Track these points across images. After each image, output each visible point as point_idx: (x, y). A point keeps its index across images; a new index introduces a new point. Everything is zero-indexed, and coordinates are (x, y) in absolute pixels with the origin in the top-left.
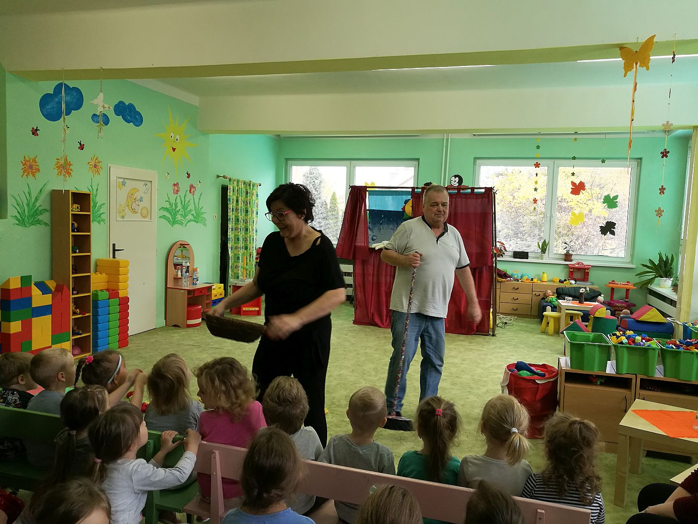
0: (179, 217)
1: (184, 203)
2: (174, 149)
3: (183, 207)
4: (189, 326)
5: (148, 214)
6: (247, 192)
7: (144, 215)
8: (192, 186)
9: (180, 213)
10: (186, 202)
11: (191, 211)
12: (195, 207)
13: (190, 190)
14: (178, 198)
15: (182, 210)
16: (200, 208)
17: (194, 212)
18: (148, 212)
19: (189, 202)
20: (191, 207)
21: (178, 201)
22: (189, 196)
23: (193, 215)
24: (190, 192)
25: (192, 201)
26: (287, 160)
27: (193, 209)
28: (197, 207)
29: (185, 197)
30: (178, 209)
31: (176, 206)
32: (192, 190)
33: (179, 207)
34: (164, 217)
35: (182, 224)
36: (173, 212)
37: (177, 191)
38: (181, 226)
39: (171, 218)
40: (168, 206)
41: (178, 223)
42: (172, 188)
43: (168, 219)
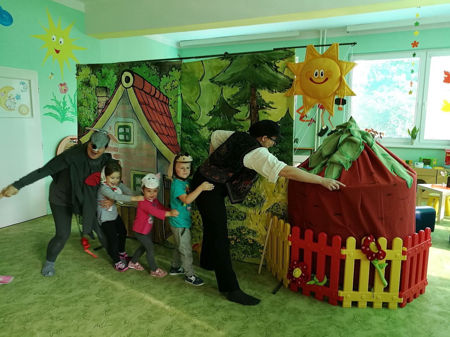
0: (68, 114)
1: (74, 101)
2: (58, 52)
3: (74, 106)
5: (28, 111)
7: (24, 112)
9: (70, 110)
14: (66, 96)
15: (72, 107)
18: (28, 110)
29: (74, 96)
30: (67, 107)
31: (65, 103)
33: (69, 105)
34: (51, 114)
35: (72, 121)
36: (62, 110)
37: (65, 90)
38: (71, 122)
39: (59, 115)
40: (55, 105)
41: (68, 120)
42: (58, 88)
43: (55, 116)
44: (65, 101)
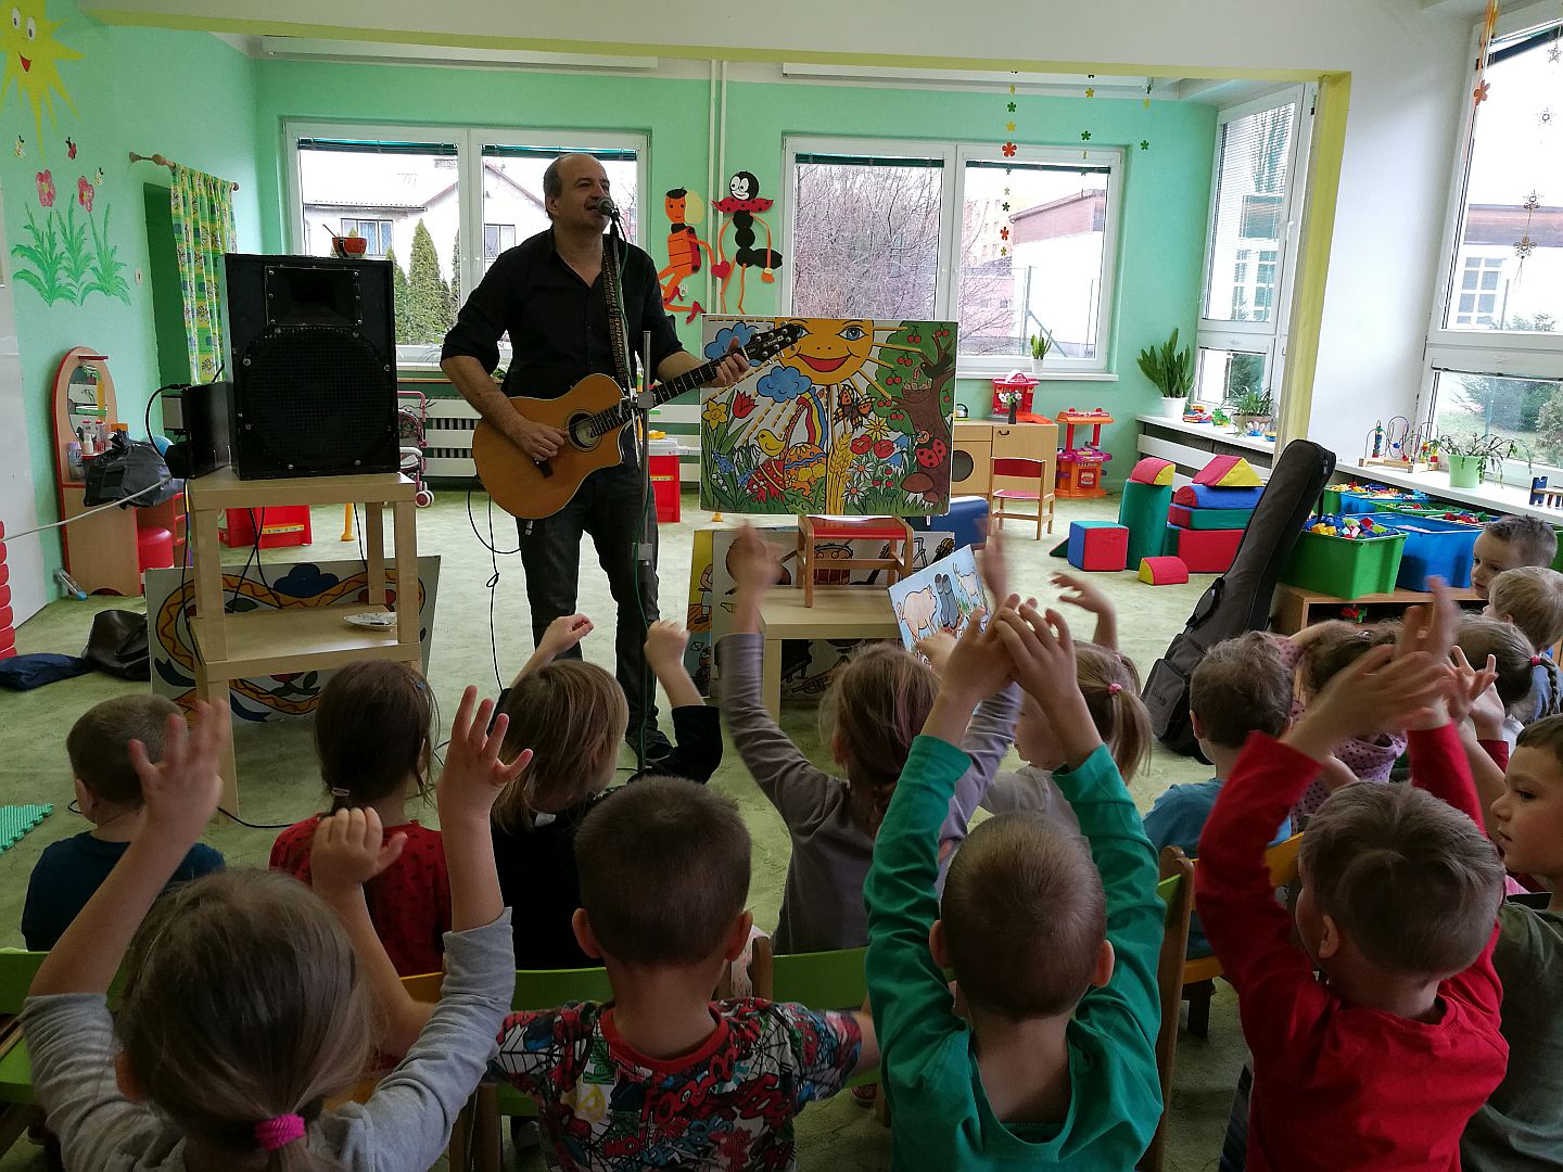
0: (63, 278)
1: (71, 232)
2: (26, 64)
3: (70, 248)
6: (212, 207)
8: (84, 185)
9: (64, 263)
10: (76, 231)
11: (88, 258)
12: (98, 245)
13: (82, 195)
14: (55, 217)
15: (67, 254)
16: (110, 249)
17: (96, 263)
19: (82, 230)
20: (88, 247)
21: (56, 228)
22: (80, 211)
23: (95, 269)
24: (82, 202)
25: (88, 229)
26: (284, 119)
27: (95, 253)
28: (103, 247)
29: (70, 217)
30: (57, 251)
31: (51, 237)
32: (85, 198)
33: (61, 247)
34: (24, 275)
35: (71, 299)
36: (47, 262)
37: (49, 194)
38: (69, 302)
39: (43, 281)
40: (33, 243)
41: (62, 295)
42: (34, 185)
43: (34, 281)
44: (53, 231)
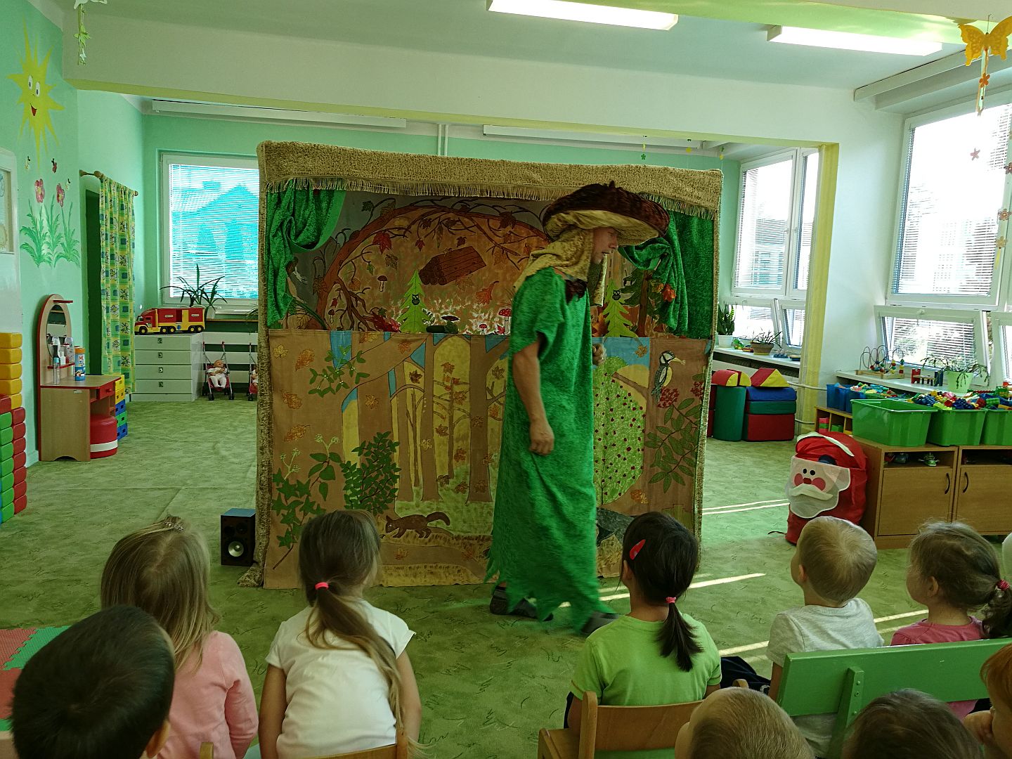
0: (46, 249)
1: (51, 220)
2: (34, 111)
3: (51, 231)
4: (95, 456)
5: (6, 239)
6: (122, 205)
8: (60, 189)
9: (47, 239)
10: (54, 219)
11: (60, 236)
12: (65, 229)
13: (58, 196)
14: (44, 209)
15: (48, 234)
16: (72, 231)
17: (63, 240)
19: (57, 219)
20: (60, 229)
21: (44, 216)
22: (57, 206)
23: (62, 244)
24: (58, 200)
25: (60, 218)
26: (160, 151)
27: (63, 235)
28: (68, 229)
29: (51, 209)
30: (44, 231)
31: (41, 222)
32: (60, 198)
34: (26, 246)
35: (49, 263)
36: (38, 239)
37: (42, 195)
39: (35, 250)
40: (31, 226)
41: (45, 261)
42: (34, 189)
43: (31, 252)
44: (42, 219)
